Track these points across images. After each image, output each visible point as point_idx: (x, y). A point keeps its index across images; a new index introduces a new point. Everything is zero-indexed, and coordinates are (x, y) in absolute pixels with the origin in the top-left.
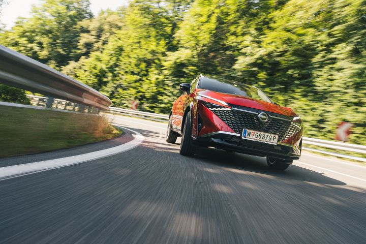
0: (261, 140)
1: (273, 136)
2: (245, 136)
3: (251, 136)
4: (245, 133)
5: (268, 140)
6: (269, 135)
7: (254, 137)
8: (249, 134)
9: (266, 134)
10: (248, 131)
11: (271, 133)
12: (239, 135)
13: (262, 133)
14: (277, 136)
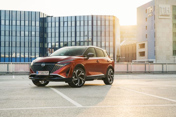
0: (43, 74)
1: (47, 72)
2: (37, 74)
3: (39, 74)
4: (37, 73)
5: (45, 74)
6: (46, 72)
7: (40, 74)
8: (39, 73)
9: (44, 72)
10: (38, 72)
11: (46, 71)
12: (36, 74)
13: (43, 72)
14: (48, 72)
